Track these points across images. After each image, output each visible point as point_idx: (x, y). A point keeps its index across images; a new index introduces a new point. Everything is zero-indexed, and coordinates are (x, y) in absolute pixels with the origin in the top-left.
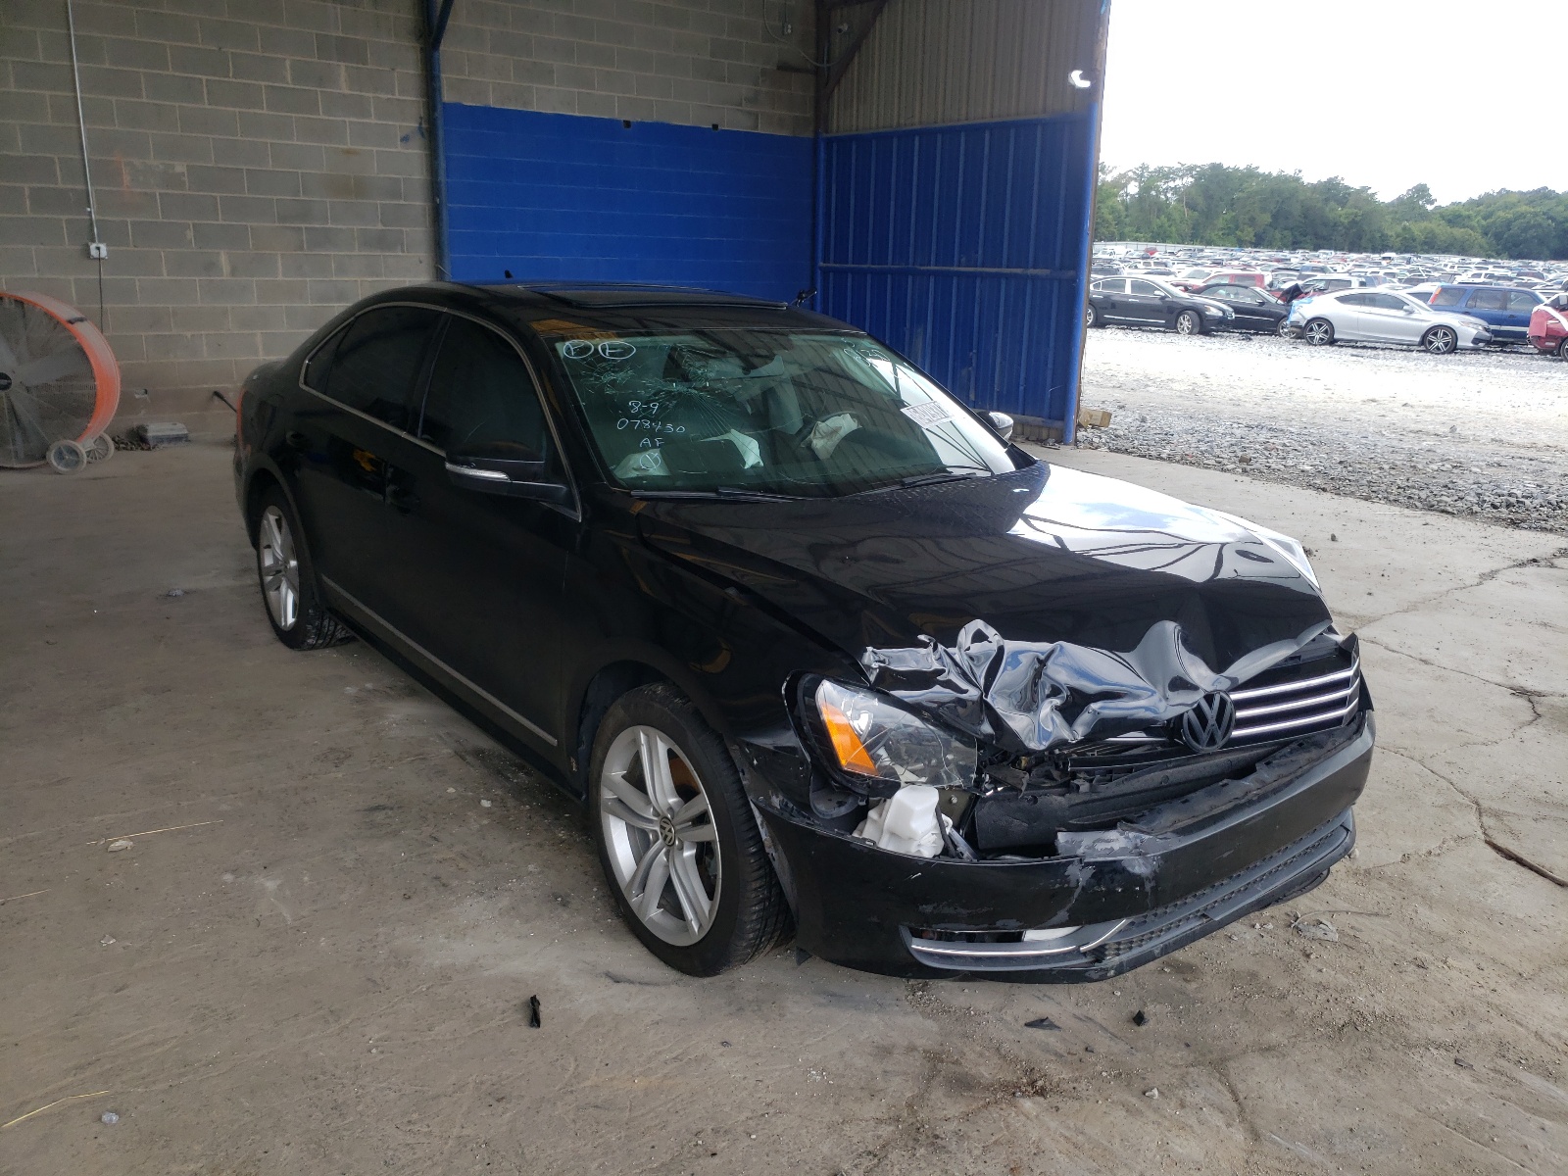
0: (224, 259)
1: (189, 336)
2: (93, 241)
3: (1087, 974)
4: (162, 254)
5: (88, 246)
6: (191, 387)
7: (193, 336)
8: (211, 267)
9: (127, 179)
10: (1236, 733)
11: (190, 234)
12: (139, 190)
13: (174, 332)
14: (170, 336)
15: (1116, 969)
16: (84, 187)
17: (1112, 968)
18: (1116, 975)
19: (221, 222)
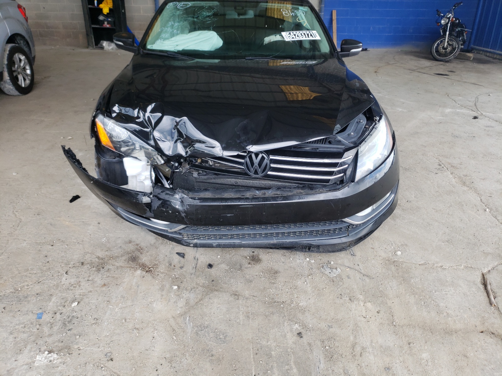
3: (181, 242)
10: (269, 173)
15: (194, 244)
17: (192, 243)
18: (193, 247)
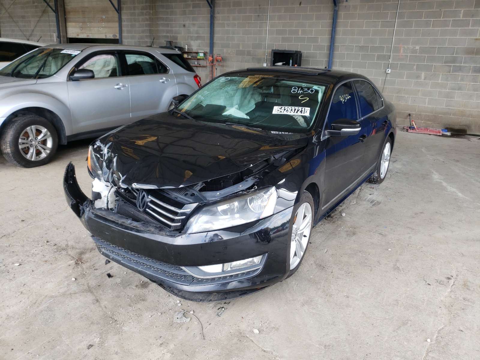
0: (423, 75)
1: (407, 97)
2: (388, 69)
4: (406, 73)
5: (386, 70)
6: (403, 111)
7: (408, 97)
8: (418, 77)
9: (402, 51)
11: (415, 67)
12: (404, 54)
13: (403, 95)
14: (401, 96)
16: (390, 54)
19: (425, 64)
